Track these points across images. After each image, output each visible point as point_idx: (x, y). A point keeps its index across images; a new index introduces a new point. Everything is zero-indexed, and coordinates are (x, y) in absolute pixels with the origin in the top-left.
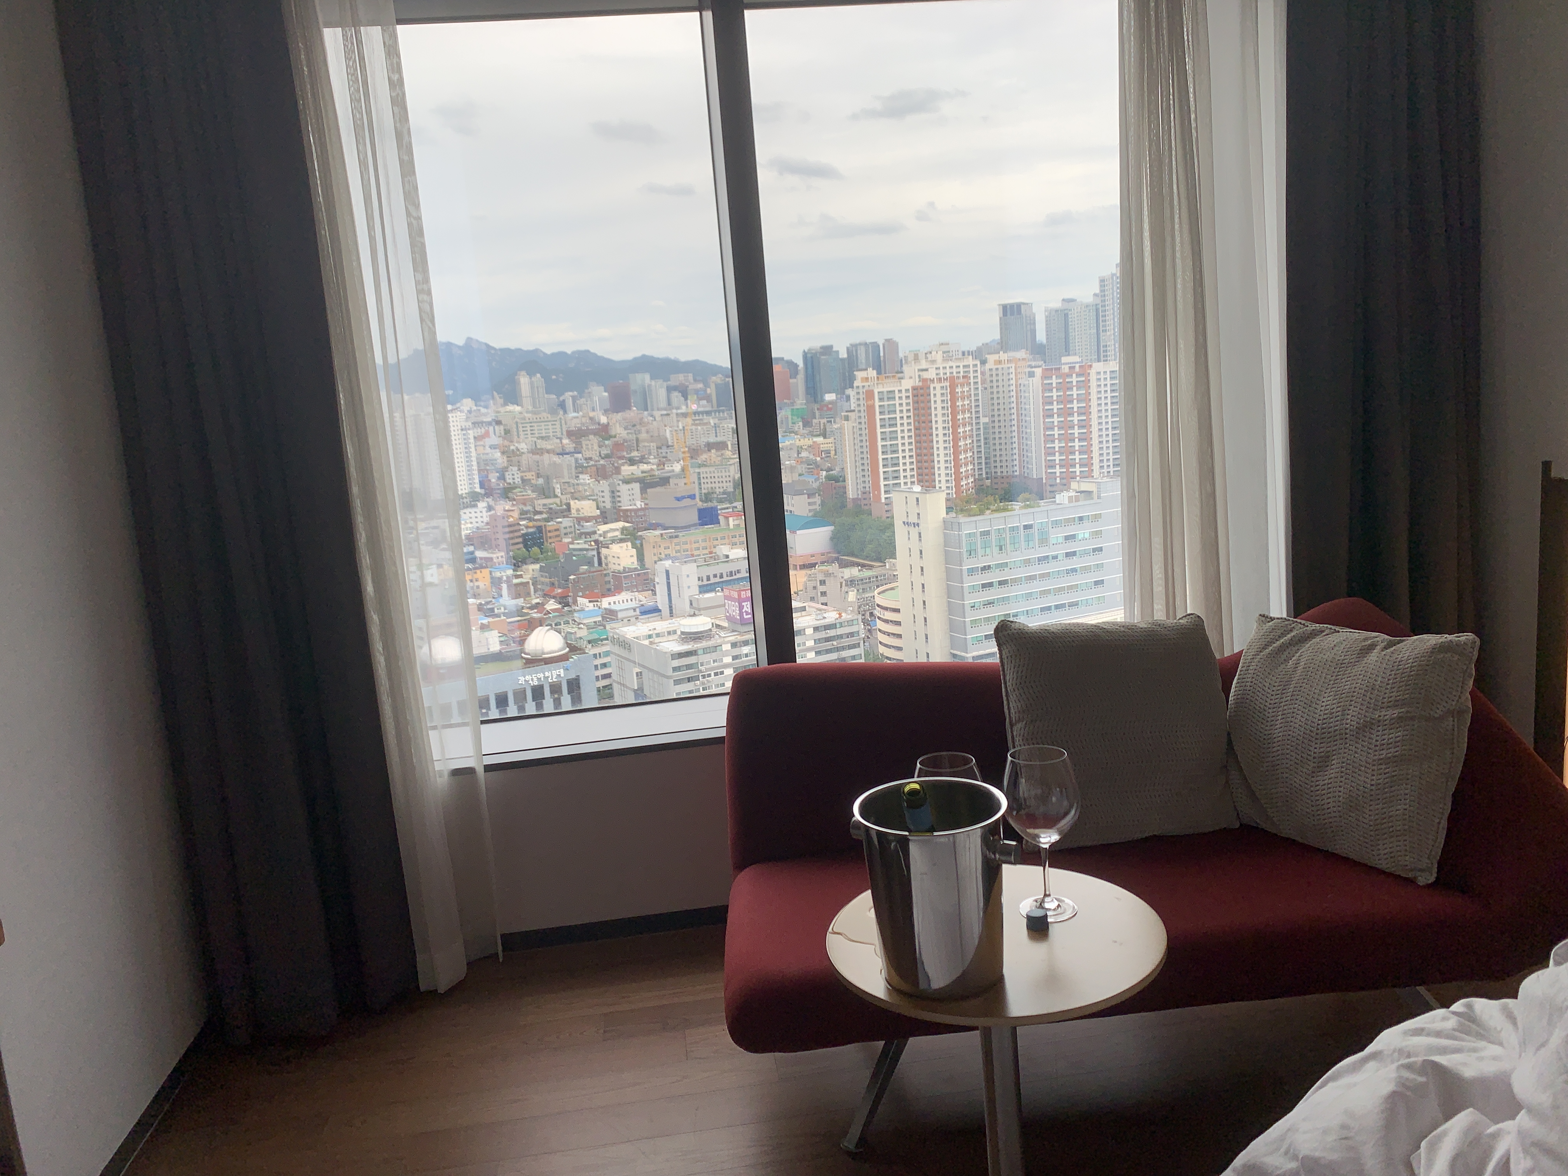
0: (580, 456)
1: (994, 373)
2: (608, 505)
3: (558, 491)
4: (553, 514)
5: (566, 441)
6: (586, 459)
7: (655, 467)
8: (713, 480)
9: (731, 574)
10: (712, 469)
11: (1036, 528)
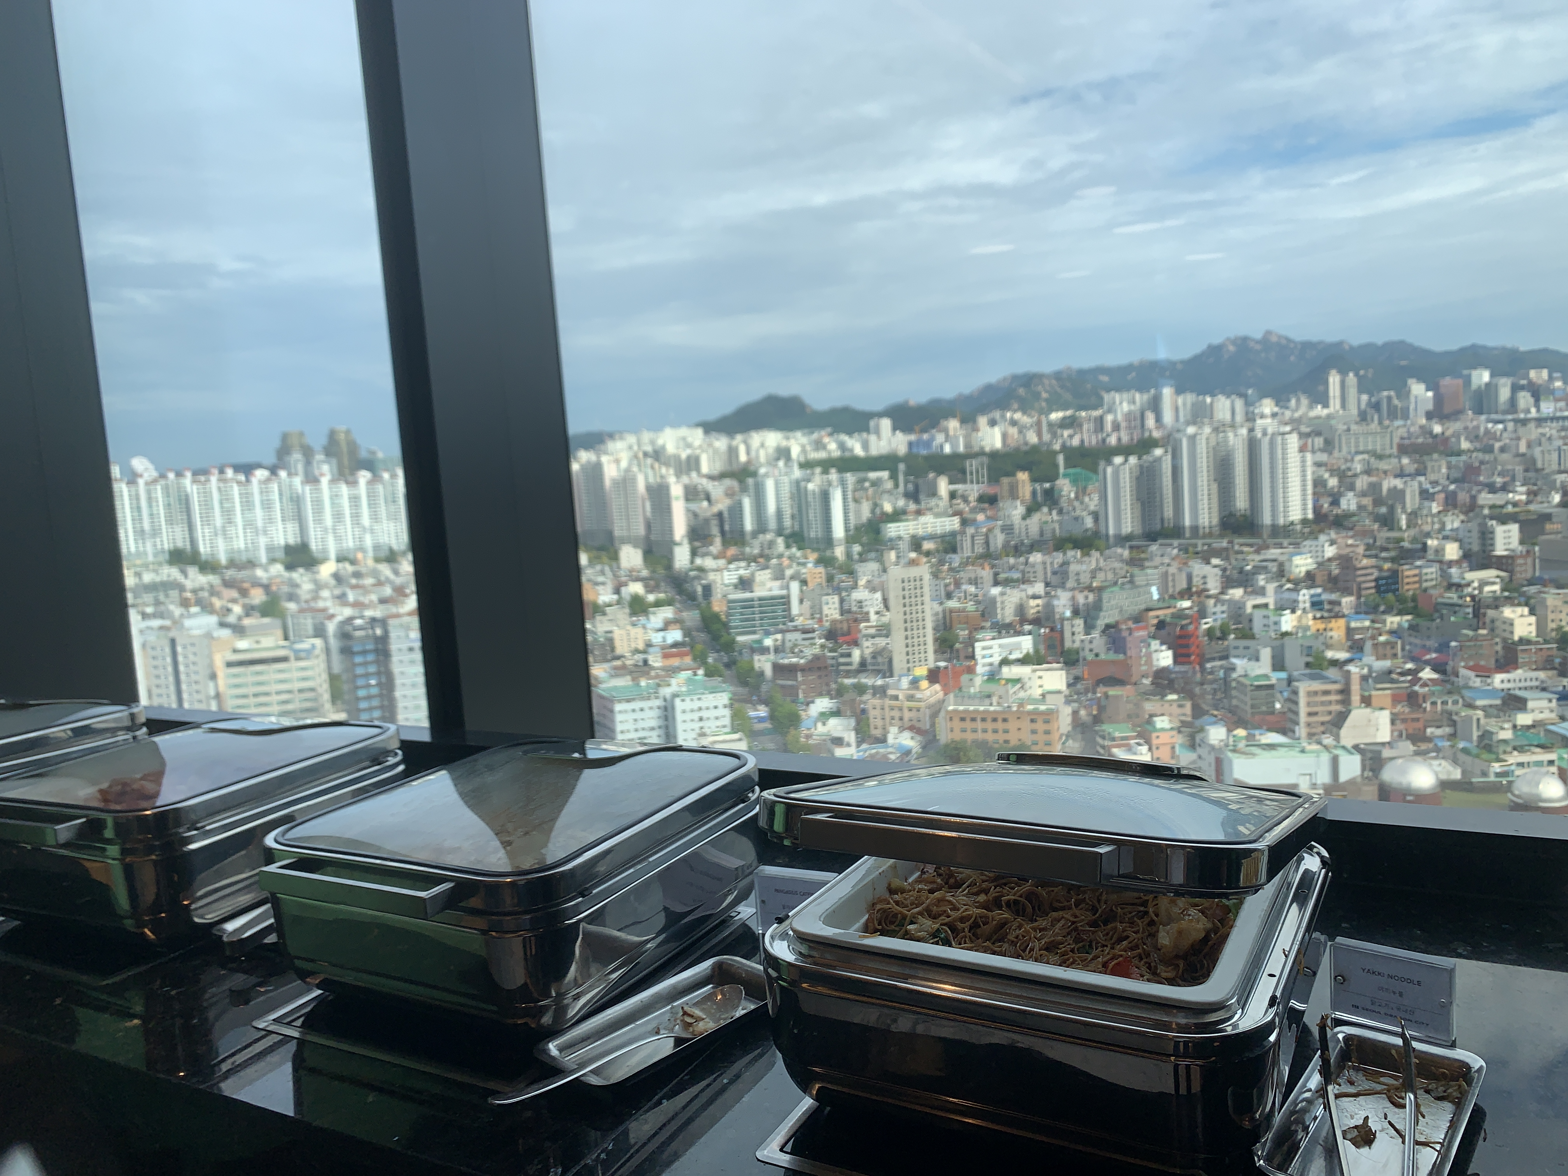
2: (1475, 548)
3: (1403, 523)
5: (1404, 460)
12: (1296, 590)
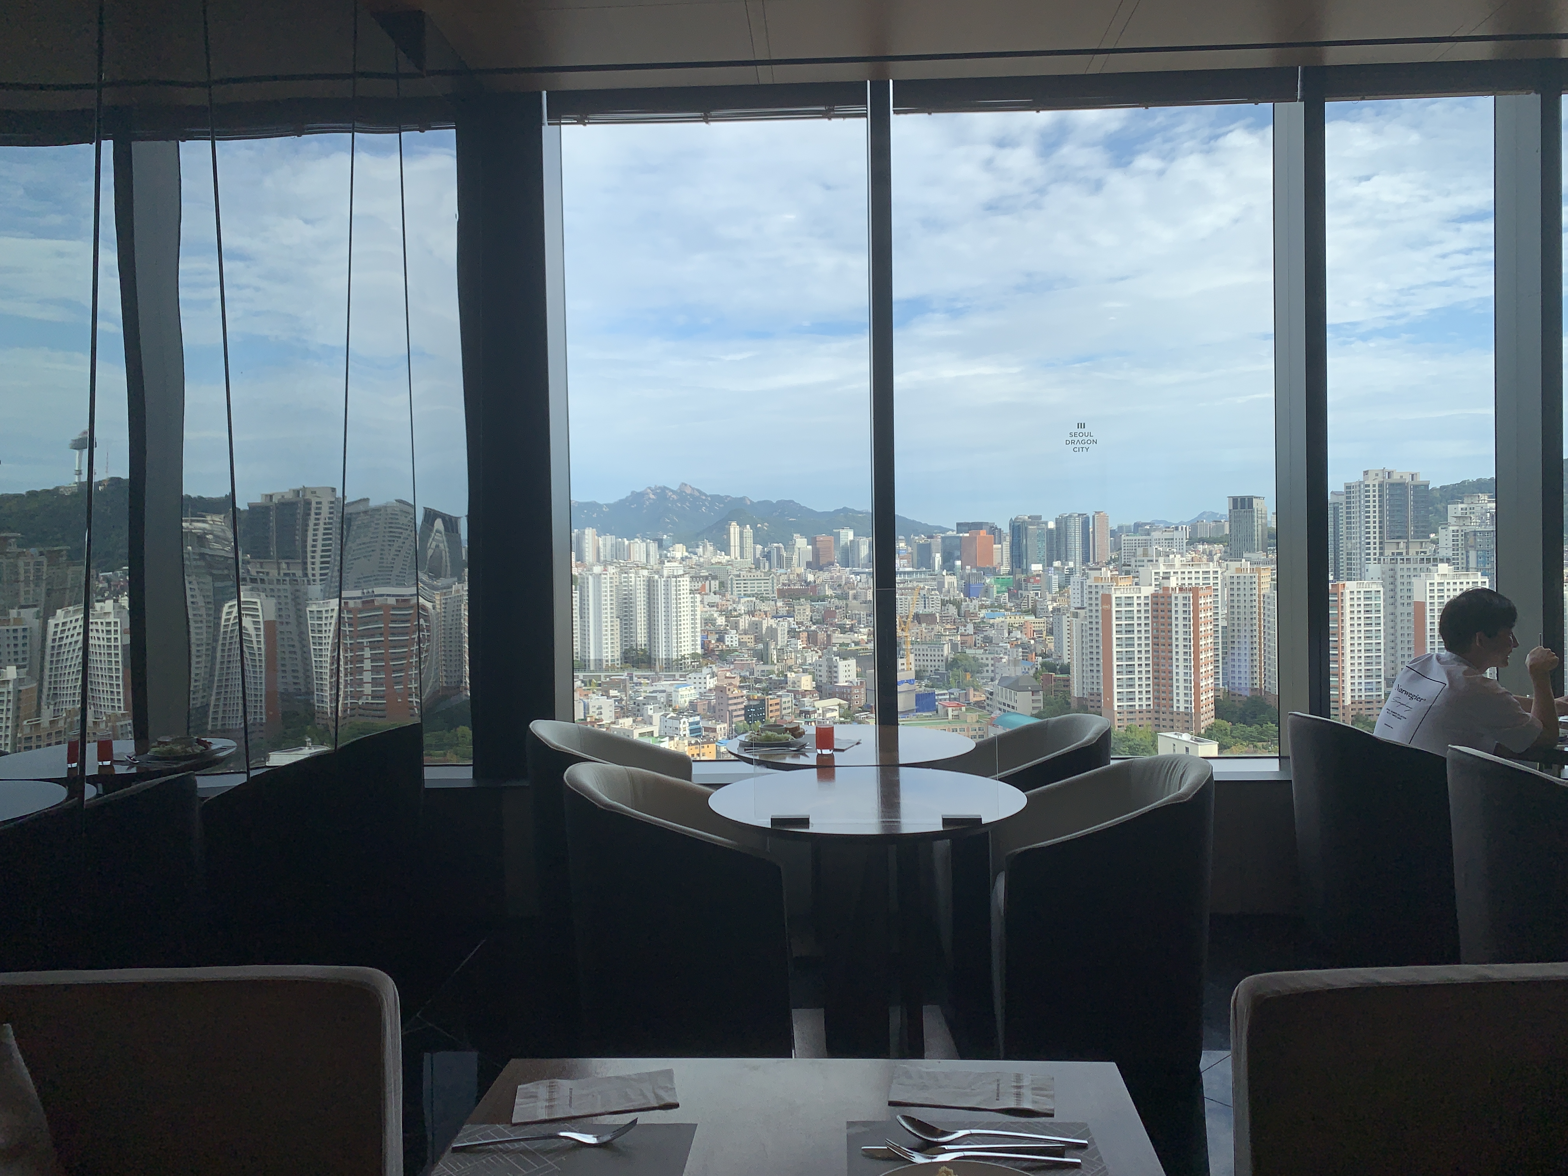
0: (791, 619)
1: (1235, 581)
2: (824, 680)
3: (775, 658)
4: (772, 685)
5: (780, 604)
6: (798, 624)
7: (865, 637)
8: (925, 658)
10: (925, 647)
12: (678, 719)
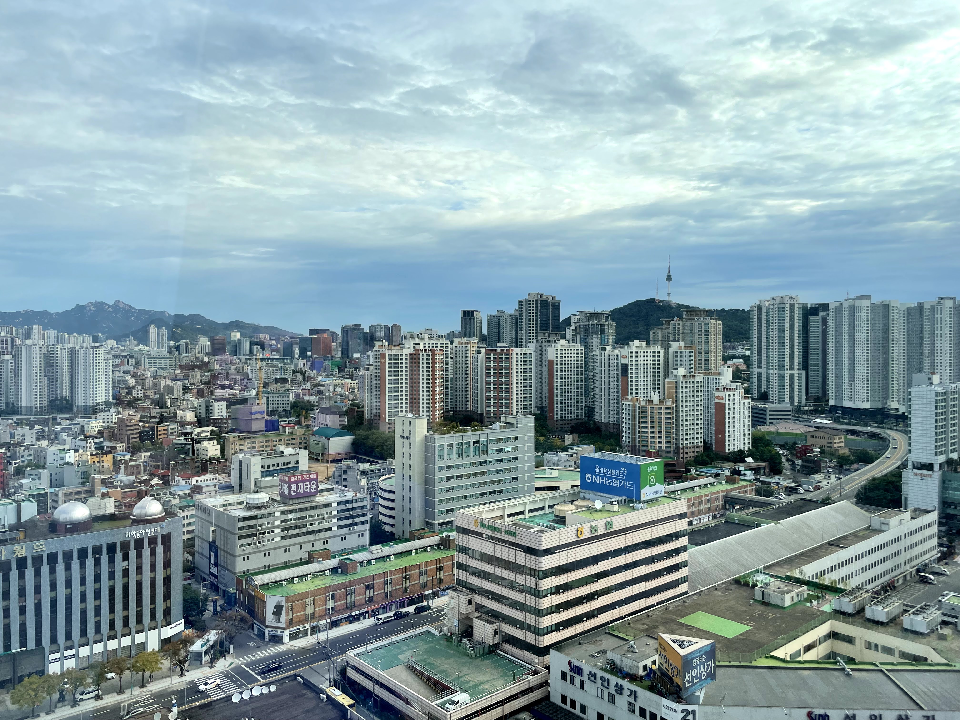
0: (186, 382)
1: (458, 349)
2: (203, 415)
3: (169, 404)
4: (162, 419)
5: (178, 372)
6: (191, 384)
7: (238, 392)
8: (277, 402)
9: (284, 464)
10: (277, 395)
11: (480, 443)
12: (85, 440)
